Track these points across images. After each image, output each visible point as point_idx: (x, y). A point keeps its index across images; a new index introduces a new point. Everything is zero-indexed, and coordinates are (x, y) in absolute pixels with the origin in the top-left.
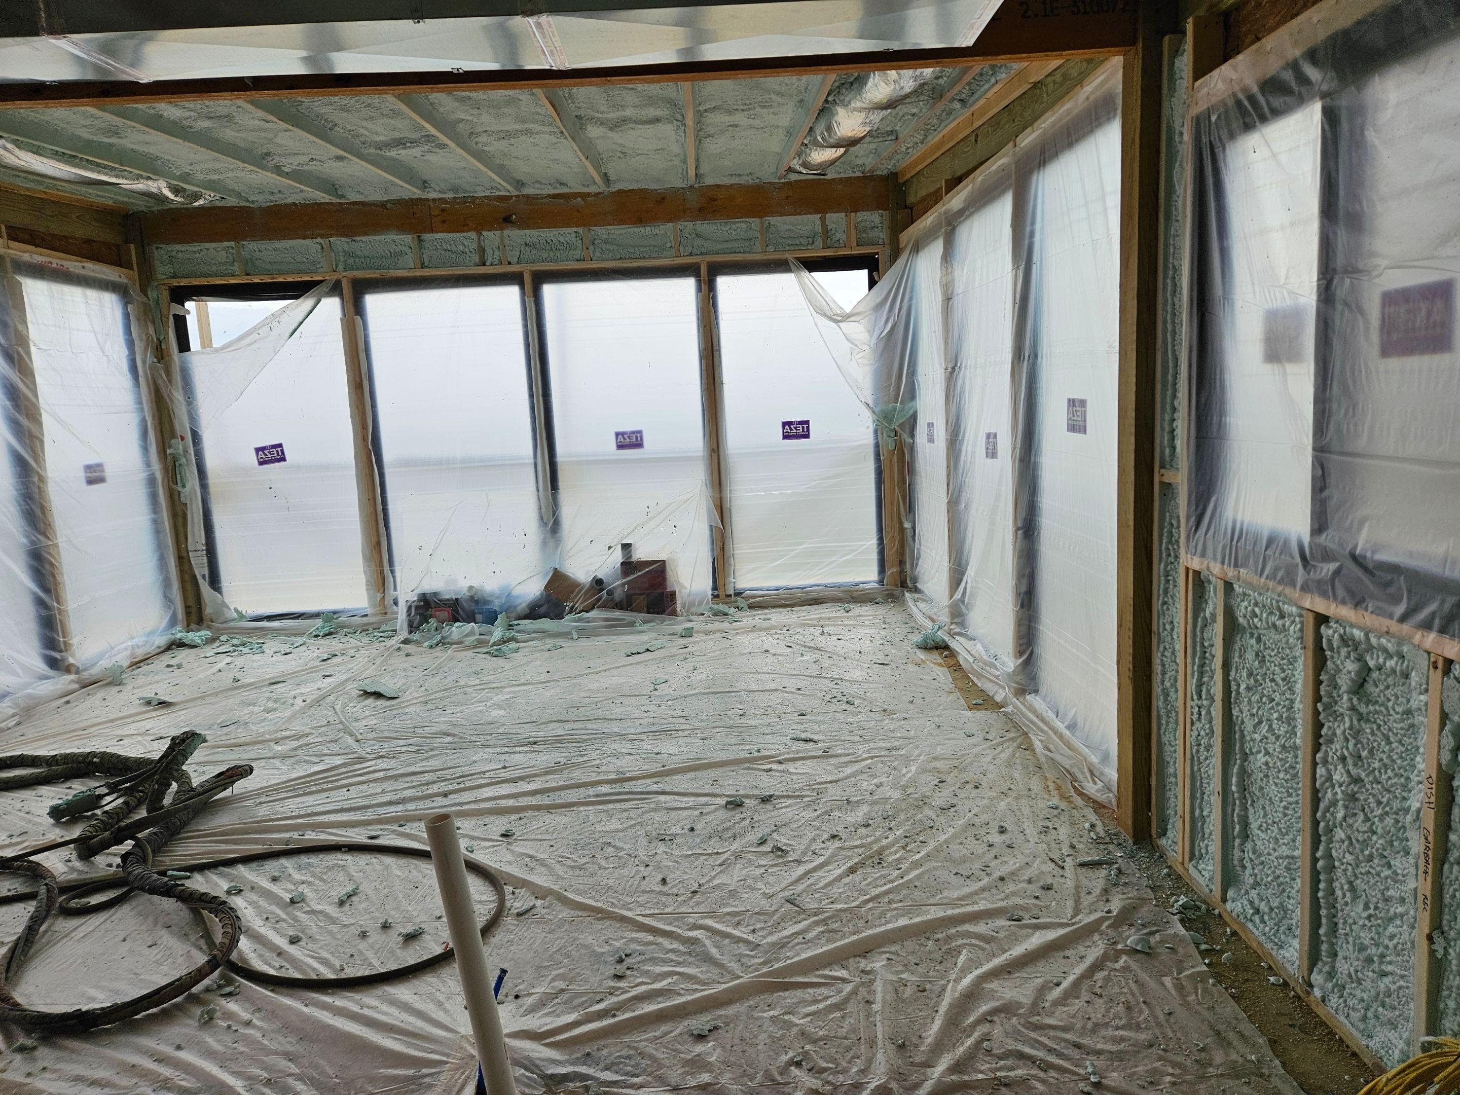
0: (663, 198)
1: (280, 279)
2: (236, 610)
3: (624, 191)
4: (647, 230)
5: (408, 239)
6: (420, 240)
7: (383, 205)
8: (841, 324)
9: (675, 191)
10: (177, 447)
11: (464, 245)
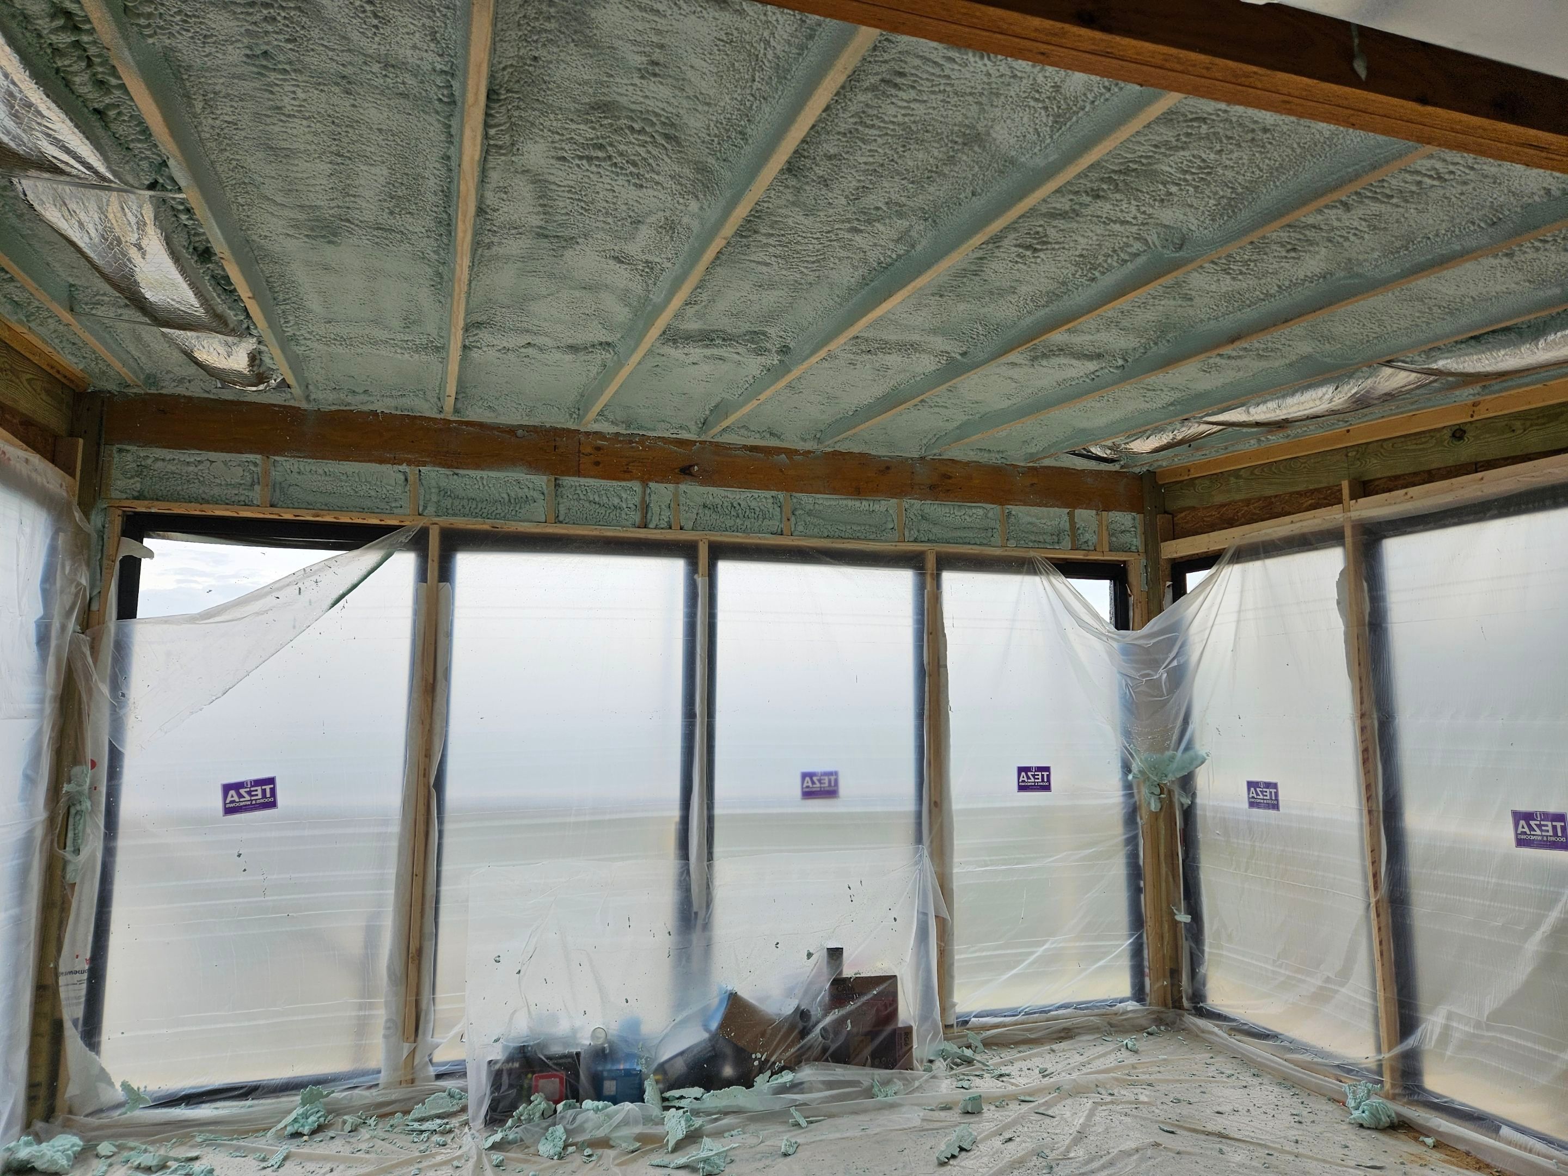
0: (888, 468)
2: (126, 1086)
4: (864, 505)
9: (903, 462)
11: (621, 498)
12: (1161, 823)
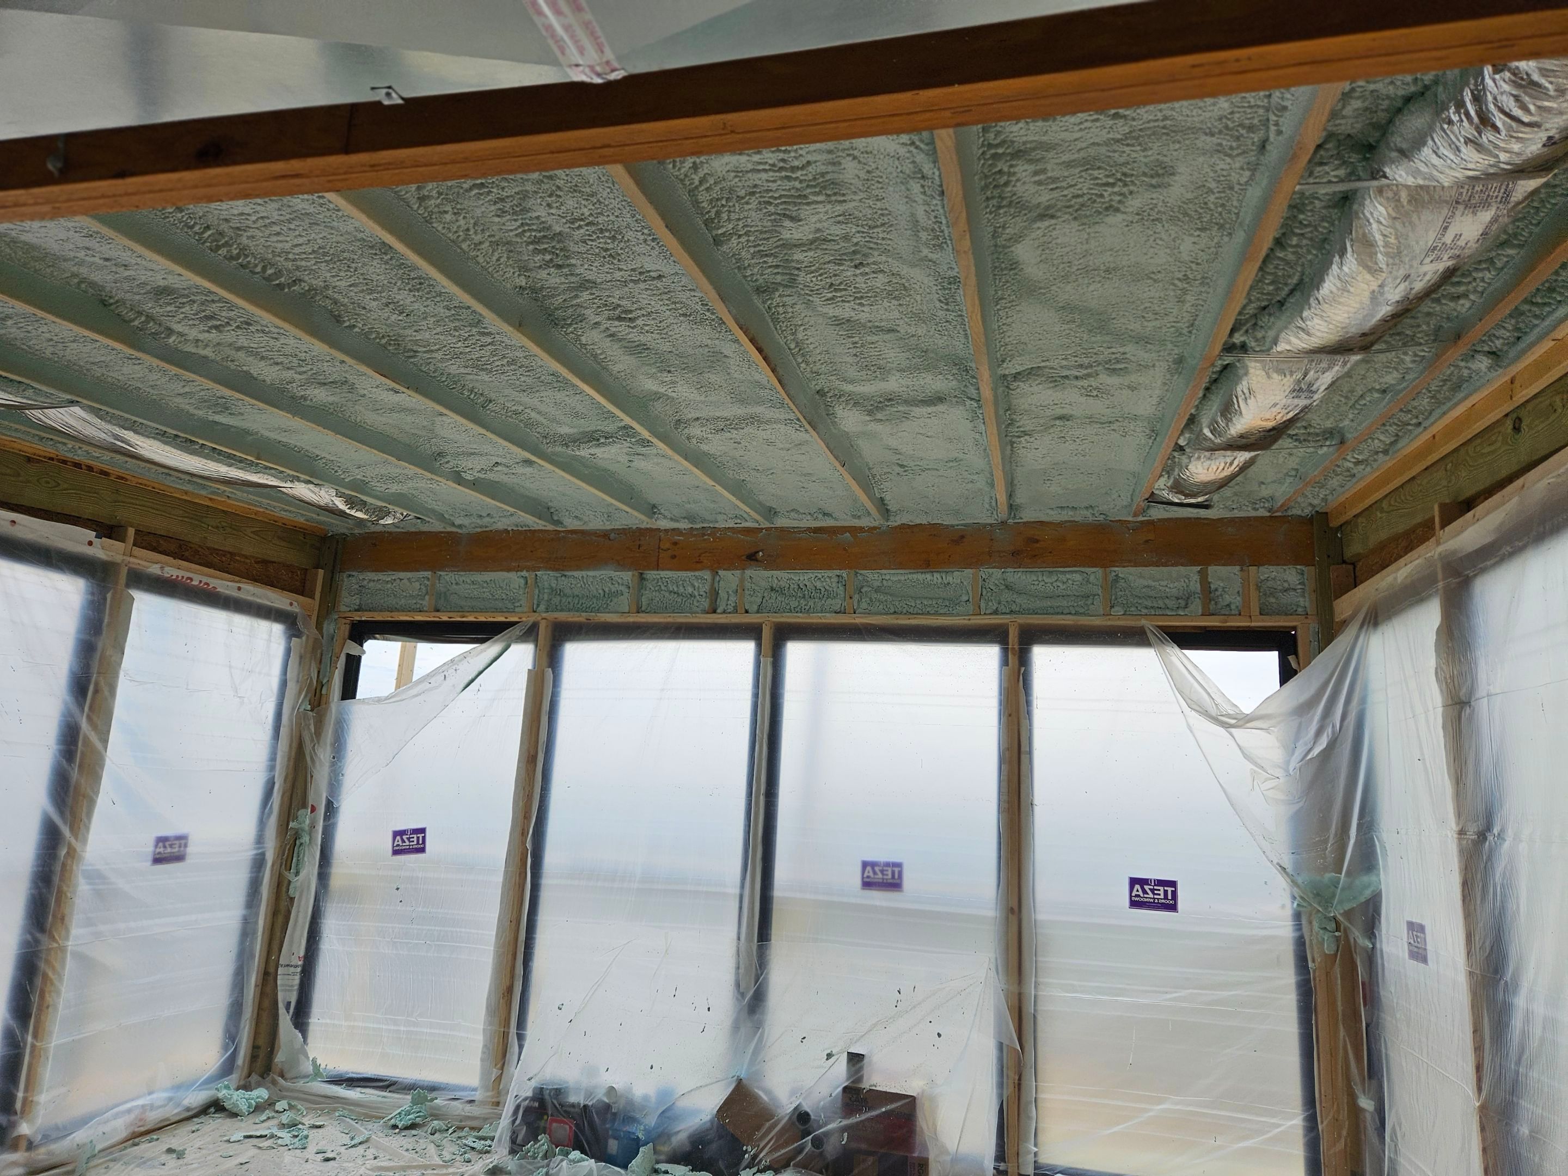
0: (963, 537)
1: (471, 618)
2: (314, 1061)
3: (908, 526)
4: (937, 578)
5: (627, 576)
6: (642, 578)
7: (605, 535)
8: (1233, 730)
9: (979, 529)
10: (305, 818)
11: (694, 587)
12: (1337, 970)
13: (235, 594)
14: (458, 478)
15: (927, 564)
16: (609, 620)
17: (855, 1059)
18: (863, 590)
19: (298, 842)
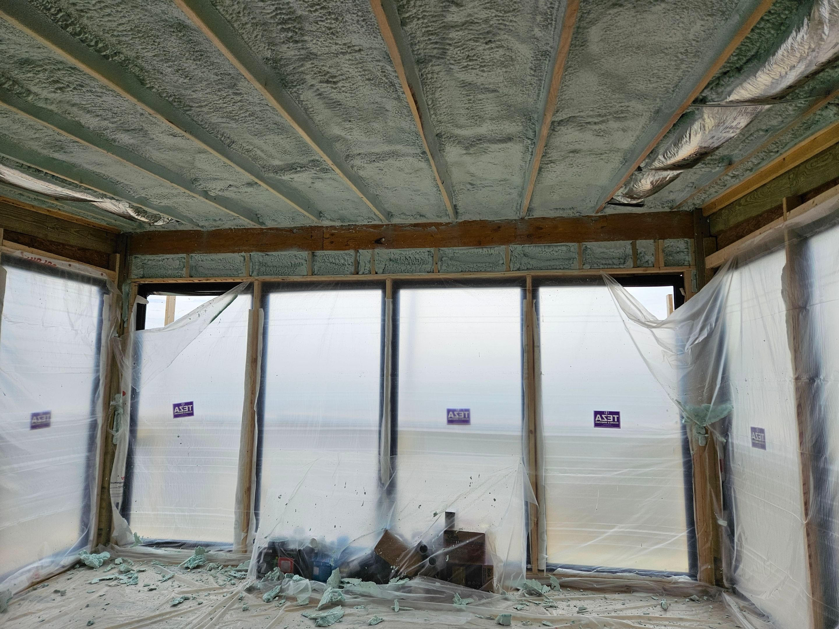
0: (499, 227)
1: (212, 281)
2: (135, 535)
3: (469, 222)
4: (485, 251)
5: (305, 254)
6: (313, 255)
7: (291, 230)
8: (653, 330)
9: (509, 222)
10: (120, 398)
11: (345, 260)
12: (706, 454)
13: (67, 268)
14: (205, 194)
15: (479, 244)
16: (295, 280)
17: (450, 515)
18: (443, 259)
19: (116, 413)
